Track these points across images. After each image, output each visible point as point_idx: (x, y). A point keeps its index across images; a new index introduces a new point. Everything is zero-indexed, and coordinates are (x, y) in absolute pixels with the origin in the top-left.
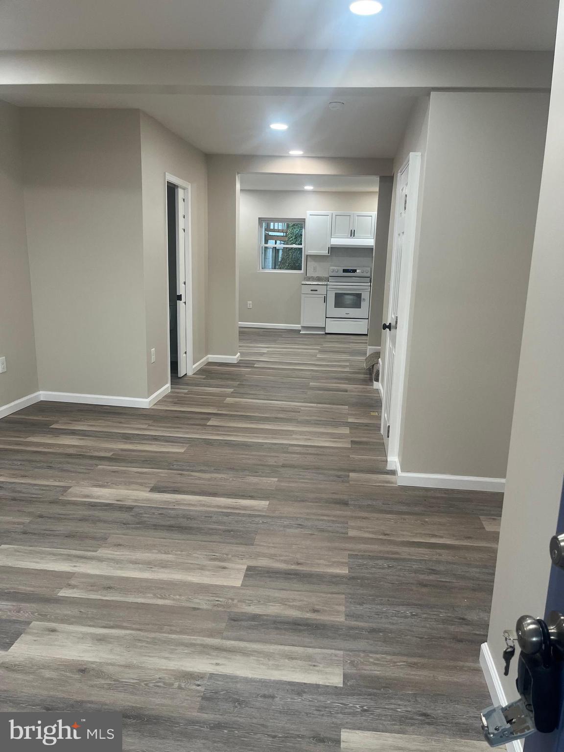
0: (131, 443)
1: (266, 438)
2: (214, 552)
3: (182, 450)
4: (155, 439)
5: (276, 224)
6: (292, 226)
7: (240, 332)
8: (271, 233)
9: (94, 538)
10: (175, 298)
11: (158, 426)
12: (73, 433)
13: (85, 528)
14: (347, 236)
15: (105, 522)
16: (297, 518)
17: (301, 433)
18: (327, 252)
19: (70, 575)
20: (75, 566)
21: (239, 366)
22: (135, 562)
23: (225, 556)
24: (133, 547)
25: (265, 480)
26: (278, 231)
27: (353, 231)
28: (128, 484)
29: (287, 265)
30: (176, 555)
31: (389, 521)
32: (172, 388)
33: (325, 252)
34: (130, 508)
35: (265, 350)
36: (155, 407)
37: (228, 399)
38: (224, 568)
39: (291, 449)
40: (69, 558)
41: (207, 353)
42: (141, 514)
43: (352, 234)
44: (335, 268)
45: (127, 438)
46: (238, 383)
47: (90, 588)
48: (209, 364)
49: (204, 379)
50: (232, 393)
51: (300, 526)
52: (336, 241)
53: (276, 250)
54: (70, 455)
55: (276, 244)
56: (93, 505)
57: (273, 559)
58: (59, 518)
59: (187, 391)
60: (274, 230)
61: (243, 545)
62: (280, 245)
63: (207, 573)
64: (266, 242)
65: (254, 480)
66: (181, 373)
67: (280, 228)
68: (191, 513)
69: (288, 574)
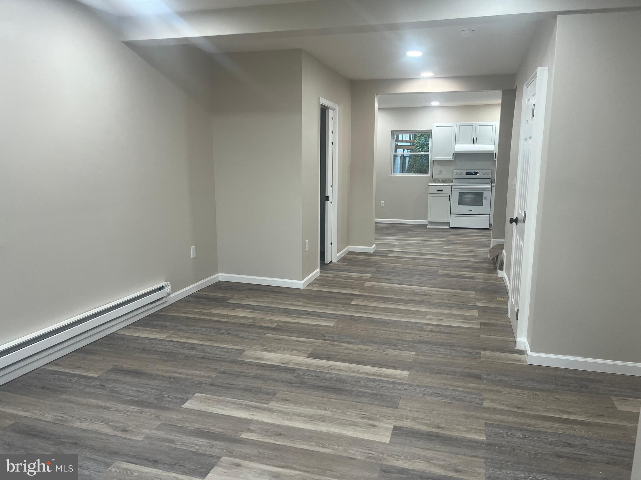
0: (291, 317)
1: (403, 317)
2: (364, 412)
3: (332, 324)
4: (309, 314)
5: (404, 136)
6: (419, 136)
7: (376, 227)
8: (399, 144)
9: (266, 393)
10: (324, 198)
11: (311, 304)
12: (245, 307)
13: (259, 384)
14: (470, 143)
15: (274, 380)
16: (435, 388)
17: (434, 314)
18: (452, 157)
19: (248, 422)
20: (252, 415)
21: (376, 255)
22: (299, 415)
23: (374, 415)
24: (298, 403)
25: (404, 353)
26: (406, 141)
27: (475, 139)
28: (290, 350)
29: (414, 169)
30: (332, 411)
31: (521, 396)
32: (320, 273)
33: (450, 158)
34: (293, 370)
35: (397, 242)
36: (308, 288)
37: (367, 282)
38: (374, 426)
39: (425, 327)
40: (247, 407)
41: (348, 245)
42: (302, 375)
43: (475, 141)
44: (459, 171)
45: (287, 312)
46: (375, 269)
47: (265, 433)
48: (350, 253)
49: (346, 265)
50: (370, 277)
51: (438, 395)
52: (461, 148)
53: (403, 157)
54: (243, 325)
55: (403, 152)
56: (264, 366)
57: (416, 421)
58: (237, 375)
59: (333, 275)
60: (402, 141)
61: (390, 407)
62: (407, 153)
63: (359, 429)
64: (396, 151)
65: (396, 352)
66: (328, 260)
67: (408, 139)
68: (343, 377)
69: (431, 436)
